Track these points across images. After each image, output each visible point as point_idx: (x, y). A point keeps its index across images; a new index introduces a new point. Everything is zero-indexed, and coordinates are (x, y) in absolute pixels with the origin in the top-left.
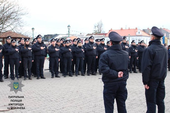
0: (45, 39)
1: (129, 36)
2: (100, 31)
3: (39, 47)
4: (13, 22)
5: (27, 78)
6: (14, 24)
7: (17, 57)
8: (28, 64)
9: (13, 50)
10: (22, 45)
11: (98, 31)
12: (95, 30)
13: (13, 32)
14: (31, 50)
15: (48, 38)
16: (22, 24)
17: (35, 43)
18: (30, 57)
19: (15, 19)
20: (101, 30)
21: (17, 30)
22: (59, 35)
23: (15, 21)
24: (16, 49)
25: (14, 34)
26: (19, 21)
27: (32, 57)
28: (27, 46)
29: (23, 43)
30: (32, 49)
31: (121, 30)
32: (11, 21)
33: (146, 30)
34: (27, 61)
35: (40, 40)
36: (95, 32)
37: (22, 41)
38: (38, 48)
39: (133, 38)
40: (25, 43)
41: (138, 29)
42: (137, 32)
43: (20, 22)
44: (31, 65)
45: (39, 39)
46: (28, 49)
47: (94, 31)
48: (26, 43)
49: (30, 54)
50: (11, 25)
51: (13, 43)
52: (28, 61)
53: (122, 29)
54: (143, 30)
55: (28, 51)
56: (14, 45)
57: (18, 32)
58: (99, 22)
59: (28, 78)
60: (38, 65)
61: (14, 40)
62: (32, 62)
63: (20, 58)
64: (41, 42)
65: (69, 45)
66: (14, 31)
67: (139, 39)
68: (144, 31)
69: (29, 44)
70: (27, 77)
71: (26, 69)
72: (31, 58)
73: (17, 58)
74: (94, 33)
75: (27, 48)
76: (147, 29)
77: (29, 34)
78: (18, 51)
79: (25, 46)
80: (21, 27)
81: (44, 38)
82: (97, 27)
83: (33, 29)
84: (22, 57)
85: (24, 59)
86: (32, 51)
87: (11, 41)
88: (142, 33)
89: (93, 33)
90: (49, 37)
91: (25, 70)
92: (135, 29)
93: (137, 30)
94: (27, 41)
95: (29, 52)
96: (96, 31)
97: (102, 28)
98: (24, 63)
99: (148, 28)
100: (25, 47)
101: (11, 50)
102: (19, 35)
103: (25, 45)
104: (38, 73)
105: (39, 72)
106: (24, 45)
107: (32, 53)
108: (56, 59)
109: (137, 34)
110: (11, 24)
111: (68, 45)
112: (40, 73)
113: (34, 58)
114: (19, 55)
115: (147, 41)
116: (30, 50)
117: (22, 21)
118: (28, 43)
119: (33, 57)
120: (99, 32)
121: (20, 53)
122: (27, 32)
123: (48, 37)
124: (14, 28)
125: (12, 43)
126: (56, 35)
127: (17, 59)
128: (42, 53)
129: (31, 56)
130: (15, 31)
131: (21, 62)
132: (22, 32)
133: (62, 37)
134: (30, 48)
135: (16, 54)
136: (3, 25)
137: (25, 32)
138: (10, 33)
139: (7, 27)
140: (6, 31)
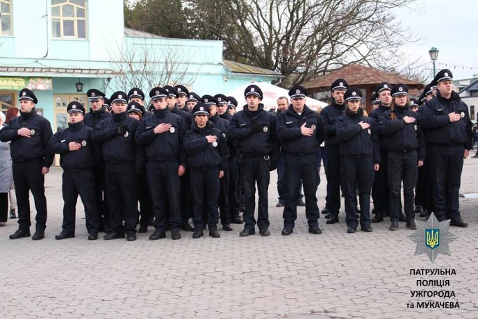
3: (444, 114)
4: (367, 33)
5: (399, 223)
6: (370, 39)
7: (364, 151)
9: (350, 125)
10: (383, 108)
13: (365, 67)
14: (413, 124)
16: (395, 38)
17: (429, 98)
18: (409, 149)
19: (374, 23)
21: (380, 59)
23: (371, 30)
24: (361, 123)
25: (369, 74)
26: (386, 29)
27: (418, 150)
28: (401, 111)
29: (387, 100)
30: (418, 122)
32: (358, 30)
34: (402, 163)
35: (447, 89)
37: (385, 95)
38: (439, 117)
40: (394, 100)
43: (387, 31)
44: (414, 179)
45: (442, 83)
46: (404, 121)
48: (398, 100)
49: (411, 140)
50: (360, 42)
51: (352, 102)
52: (404, 164)
55: (402, 129)
56: (356, 110)
57: (383, 65)
59: (405, 223)
60: (439, 178)
61: (354, 93)
62: (419, 168)
63: (374, 153)
64: (449, 97)
66: (370, 62)
69: (407, 104)
70: (402, 220)
71: (396, 193)
72: (416, 153)
73: (364, 154)
75: (401, 118)
77: (420, 69)
78: (366, 129)
79: (394, 111)
80: (393, 49)
83: (433, 52)
84: (384, 152)
85: (390, 155)
86: (416, 127)
87: (345, 97)
91: (394, 194)
94: (400, 96)
95: (405, 133)
98: (389, 169)
100: (393, 116)
101: (343, 128)
102: (386, 76)
103: (392, 109)
104: (440, 207)
105: (444, 202)
106: (389, 108)
107: (418, 137)
110: (359, 40)
112: (446, 205)
113: (424, 153)
114: (371, 142)
116: (411, 123)
117: (394, 28)
118: (402, 102)
119: (423, 149)
121: (376, 137)
122: (414, 66)
124: (371, 53)
125: (347, 101)
127: (364, 156)
128: (453, 136)
129: (413, 146)
130: (373, 64)
131: (378, 166)
132: (398, 64)
134: (408, 119)
135: (360, 141)
136: (333, 46)
137: (406, 65)
138: (355, 72)
139: (347, 50)
140: (345, 66)
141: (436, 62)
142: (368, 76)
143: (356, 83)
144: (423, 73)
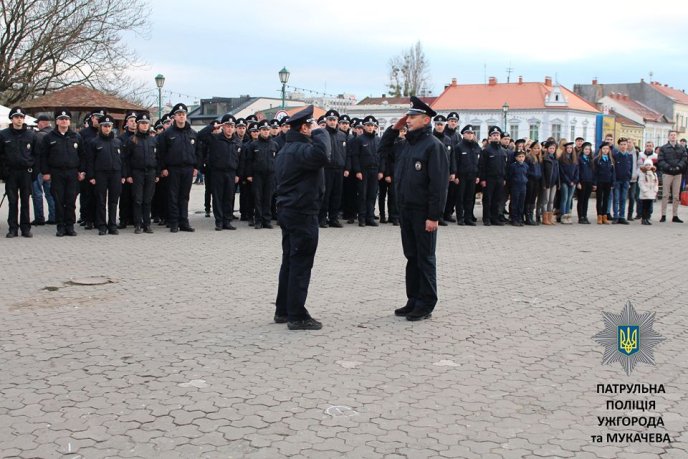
0: (202, 113)
1: (505, 109)
2: (415, 88)
4: (91, 53)
6: (93, 59)
7: (115, 167)
8: (145, 187)
11: (407, 88)
12: (395, 85)
13: (88, 89)
14: (153, 147)
15: (213, 111)
16: (120, 61)
18: (149, 167)
19: (97, 42)
20: (415, 85)
21: (104, 81)
22: (256, 99)
23: (95, 50)
25: (93, 96)
26: (110, 51)
27: (156, 168)
28: (143, 135)
29: (133, 126)
31: (490, 85)
32: (81, 50)
33: (586, 86)
35: (180, 119)
36: (393, 90)
37: (132, 121)
39: (534, 119)
40: (138, 126)
41: (553, 83)
42: (549, 93)
43: (113, 53)
44: (152, 191)
45: (177, 115)
47: (392, 86)
48: (142, 126)
49: (151, 160)
51: (105, 126)
52: (145, 180)
53: (493, 82)
54: (575, 87)
56: (108, 133)
57: (107, 88)
58: (412, 55)
61: (108, 119)
65: (268, 134)
66: (93, 83)
67: (557, 123)
68: (579, 90)
72: (154, 171)
74: (388, 96)
76: (591, 83)
77: (145, 95)
80: (118, 72)
81: (199, 112)
82: (400, 73)
83: (159, 79)
86: (155, 150)
88: (567, 99)
89: (384, 96)
90: (219, 107)
92: (544, 81)
93: (550, 86)
94: (144, 123)
96: (399, 88)
97: (420, 76)
99: (594, 82)
106: (134, 133)
107: (157, 158)
108: (228, 175)
109: (551, 101)
110: (82, 60)
111: (266, 134)
115: (585, 128)
117: (119, 51)
118: (144, 128)
120: (409, 90)
122: (140, 91)
123: (216, 107)
124: (94, 74)
125: (102, 126)
126: (246, 100)
127: (114, 171)
128: (185, 158)
129: (153, 166)
130: (96, 86)
131: (125, 180)
133: (268, 107)
135: (111, 159)
136: (55, 63)
137: (131, 89)
138: (79, 93)
139: (69, 69)
140: (66, 85)
141: (162, 89)
142: (93, 99)
143: (81, 105)
144: (149, 99)
